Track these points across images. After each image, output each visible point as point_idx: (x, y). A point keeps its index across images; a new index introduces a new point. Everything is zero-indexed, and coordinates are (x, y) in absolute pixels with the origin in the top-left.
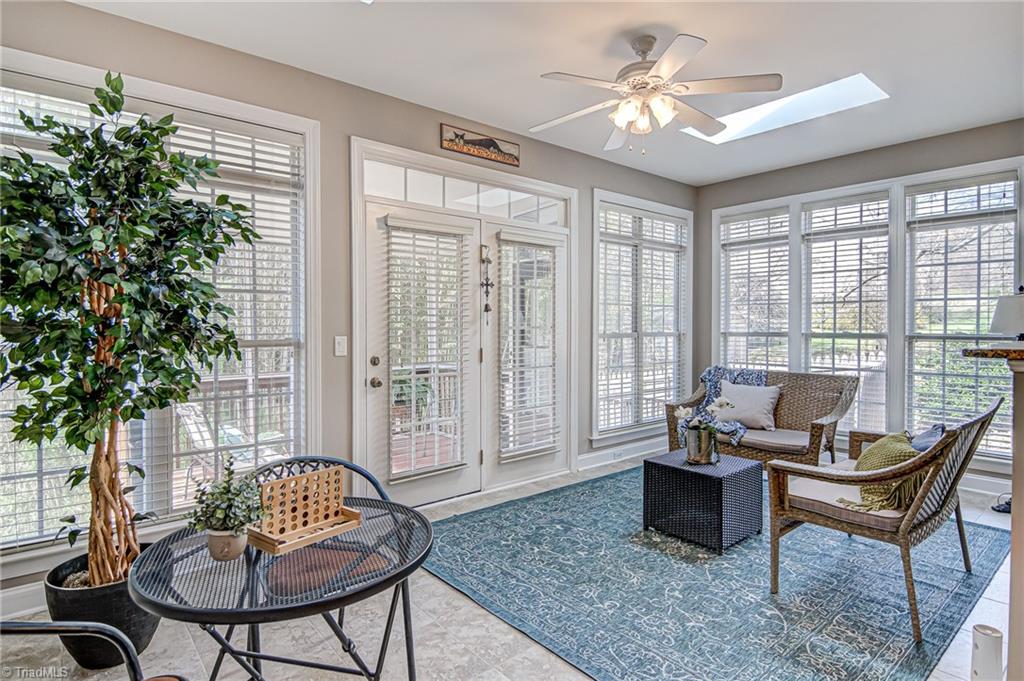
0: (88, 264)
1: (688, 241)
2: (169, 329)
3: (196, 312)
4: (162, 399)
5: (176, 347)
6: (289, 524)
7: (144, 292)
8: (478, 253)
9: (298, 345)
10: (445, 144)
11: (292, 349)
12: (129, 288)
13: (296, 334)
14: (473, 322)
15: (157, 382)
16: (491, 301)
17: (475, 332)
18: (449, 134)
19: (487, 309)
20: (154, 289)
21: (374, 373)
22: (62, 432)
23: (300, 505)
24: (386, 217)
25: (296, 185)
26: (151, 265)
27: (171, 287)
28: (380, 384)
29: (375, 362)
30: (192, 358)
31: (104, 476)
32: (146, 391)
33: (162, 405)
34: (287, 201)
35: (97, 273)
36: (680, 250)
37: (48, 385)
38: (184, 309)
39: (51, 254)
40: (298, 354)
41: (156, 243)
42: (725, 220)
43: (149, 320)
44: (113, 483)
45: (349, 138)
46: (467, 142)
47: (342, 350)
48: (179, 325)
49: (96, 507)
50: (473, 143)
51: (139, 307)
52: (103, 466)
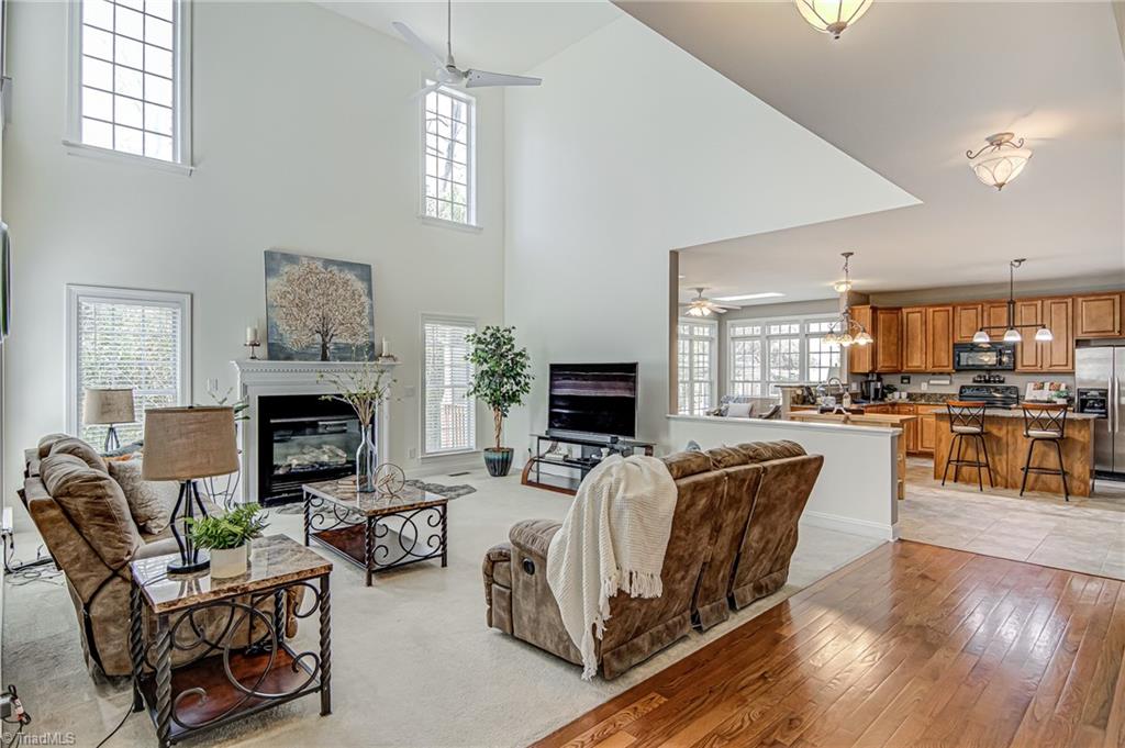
1: (715, 335)
42: (733, 326)
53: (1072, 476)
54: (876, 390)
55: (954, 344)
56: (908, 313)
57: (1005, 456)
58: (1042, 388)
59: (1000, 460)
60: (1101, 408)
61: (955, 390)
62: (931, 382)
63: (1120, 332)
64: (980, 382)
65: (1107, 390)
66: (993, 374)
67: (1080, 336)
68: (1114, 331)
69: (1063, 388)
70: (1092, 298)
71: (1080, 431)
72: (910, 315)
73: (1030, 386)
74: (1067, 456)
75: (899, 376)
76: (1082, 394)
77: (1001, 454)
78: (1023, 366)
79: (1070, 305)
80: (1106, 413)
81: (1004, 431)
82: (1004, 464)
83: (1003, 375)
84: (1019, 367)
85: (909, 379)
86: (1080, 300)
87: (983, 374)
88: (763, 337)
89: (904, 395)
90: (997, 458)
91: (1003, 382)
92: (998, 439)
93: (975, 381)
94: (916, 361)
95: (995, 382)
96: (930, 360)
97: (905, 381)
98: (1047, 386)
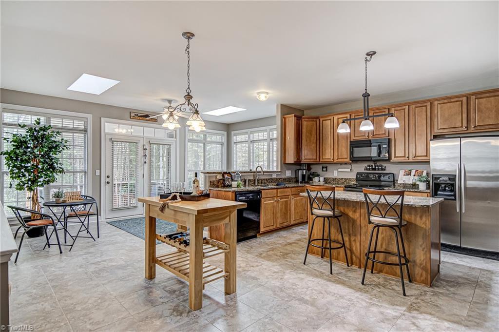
0: (34, 155)
1: (225, 141)
2: (50, 168)
3: (55, 164)
4: (48, 182)
5: (51, 172)
6: (70, 199)
7: (45, 161)
8: (143, 147)
9: (85, 172)
10: (131, 117)
11: (83, 173)
12: (42, 160)
13: (85, 169)
14: (141, 166)
15: (47, 179)
16: (147, 160)
17: (142, 169)
18: (133, 115)
19: (145, 163)
20: (47, 160)
21: (108, 180)
22: (26, 189)
23: (72, 197)
24: (112, 138)
25: (85, 131)
26: (46, 155)
27: (50, 159)
28: (109, 183)
29: (108, 177)
30: (55, 174)
31: (35, 198)
32: (44, 180)
33: (48, 184)
34: (83, 135)
35: (35, 157)
36: (222, 144)
37: (23, 179)
38: (53, 163)
39: (27, 154)
40: (85, 174)
41: (48, 151)
42: (235, 135)
43: (45, 166)
44: (37, 200)
45: (101, 118)
46: (139, 116)
47: (98, 173)
48: (52, 167)
49: (33, 205)
50: (141, 116)
51: (43, 163)
52: (35, 196)
53: (414, 262)
54: (303, 176)
55: (350, 141)
56: (323, 121)
57: (359, 237)
58: (409, 174)
59: (354, 240)
60: (451, 191)
61: (353, 176)
62: (339, 170)
63: (467, 127)
64: (369, 169)
65: (456, 175)
66: (378, 163)
67: (436, 131)
68: (462, 127)
69: (425, 174)
70: (446, 101)
71: (421, 217)
72: (324, 122)
73: (402, 173)
74: (409, 241)
75: (321, 166)
76: (437, 179)
77: (355, 235)
78: (395, 157)
79: (429, 107)
80: (455, 195)
81: (358, 215)
82: (358, 244)
83: (384, 164)
84: (393, 159)
85: (326, 168)
86: (436, 103)
87: (371, 163)
88: (249, 142)
89: (322, 179)
90: (352, 239)
91: (384, 170)
92: (354, 221)
93: (366, 169)
94: (328, 155)
95: (378, 169)
96: (336, 154)
97: (325, 169)
98: (413, 172)
